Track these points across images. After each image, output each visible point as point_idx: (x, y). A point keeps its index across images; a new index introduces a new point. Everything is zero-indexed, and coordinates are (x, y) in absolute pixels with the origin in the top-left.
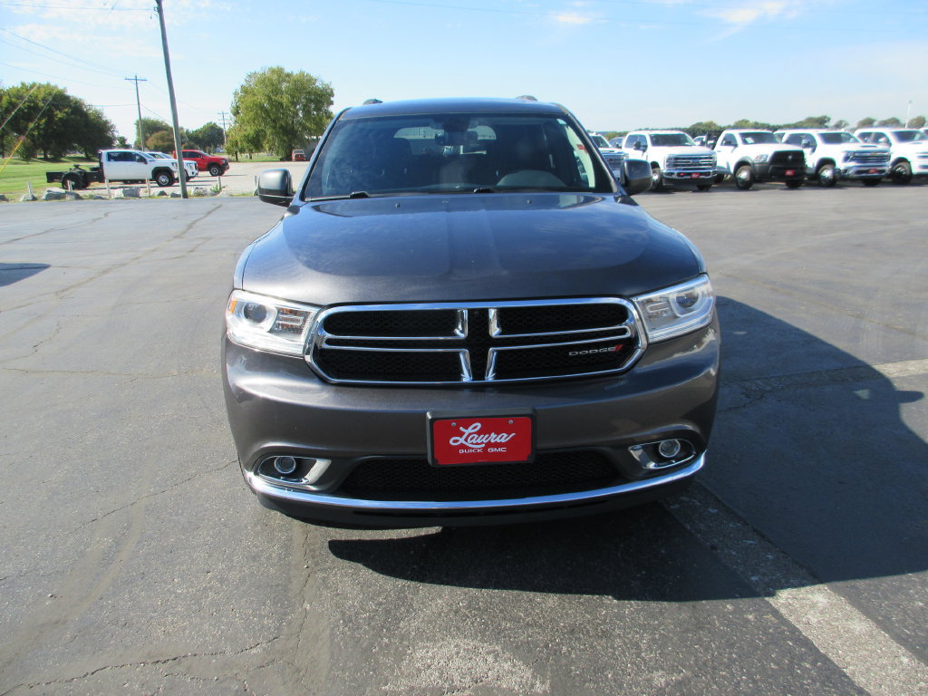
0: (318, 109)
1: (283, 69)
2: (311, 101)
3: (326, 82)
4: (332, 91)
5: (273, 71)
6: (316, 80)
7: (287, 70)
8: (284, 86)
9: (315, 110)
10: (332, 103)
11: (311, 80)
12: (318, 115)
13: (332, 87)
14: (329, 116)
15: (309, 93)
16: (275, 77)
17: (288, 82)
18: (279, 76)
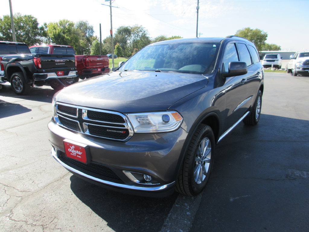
0: (260, 42)
1: (250, 28)
2: (258, 39)
3: (265, 32)
4: (267, 35)
5: (246, 29)
6: (261, 31)
7: (251, 28)
8: (249, 34)
9: (259, 42)
10: (266, 39)
11: (260, 32)
12: (260, 44)
13: (267, 34)
14: (264, 44)
15: (258, 36)
16: (247, 31)
17: (251, 32)
18: (248, 31)
